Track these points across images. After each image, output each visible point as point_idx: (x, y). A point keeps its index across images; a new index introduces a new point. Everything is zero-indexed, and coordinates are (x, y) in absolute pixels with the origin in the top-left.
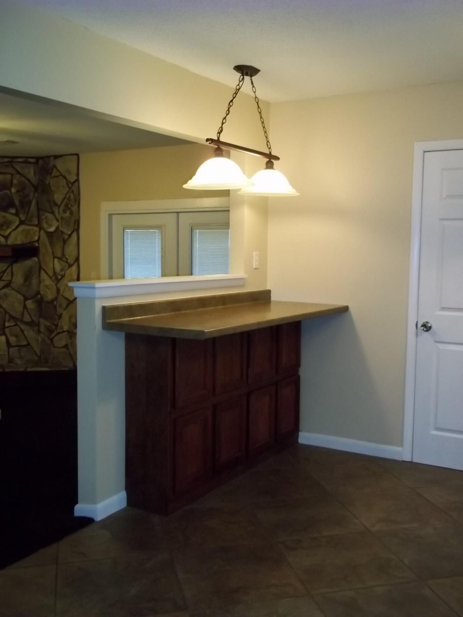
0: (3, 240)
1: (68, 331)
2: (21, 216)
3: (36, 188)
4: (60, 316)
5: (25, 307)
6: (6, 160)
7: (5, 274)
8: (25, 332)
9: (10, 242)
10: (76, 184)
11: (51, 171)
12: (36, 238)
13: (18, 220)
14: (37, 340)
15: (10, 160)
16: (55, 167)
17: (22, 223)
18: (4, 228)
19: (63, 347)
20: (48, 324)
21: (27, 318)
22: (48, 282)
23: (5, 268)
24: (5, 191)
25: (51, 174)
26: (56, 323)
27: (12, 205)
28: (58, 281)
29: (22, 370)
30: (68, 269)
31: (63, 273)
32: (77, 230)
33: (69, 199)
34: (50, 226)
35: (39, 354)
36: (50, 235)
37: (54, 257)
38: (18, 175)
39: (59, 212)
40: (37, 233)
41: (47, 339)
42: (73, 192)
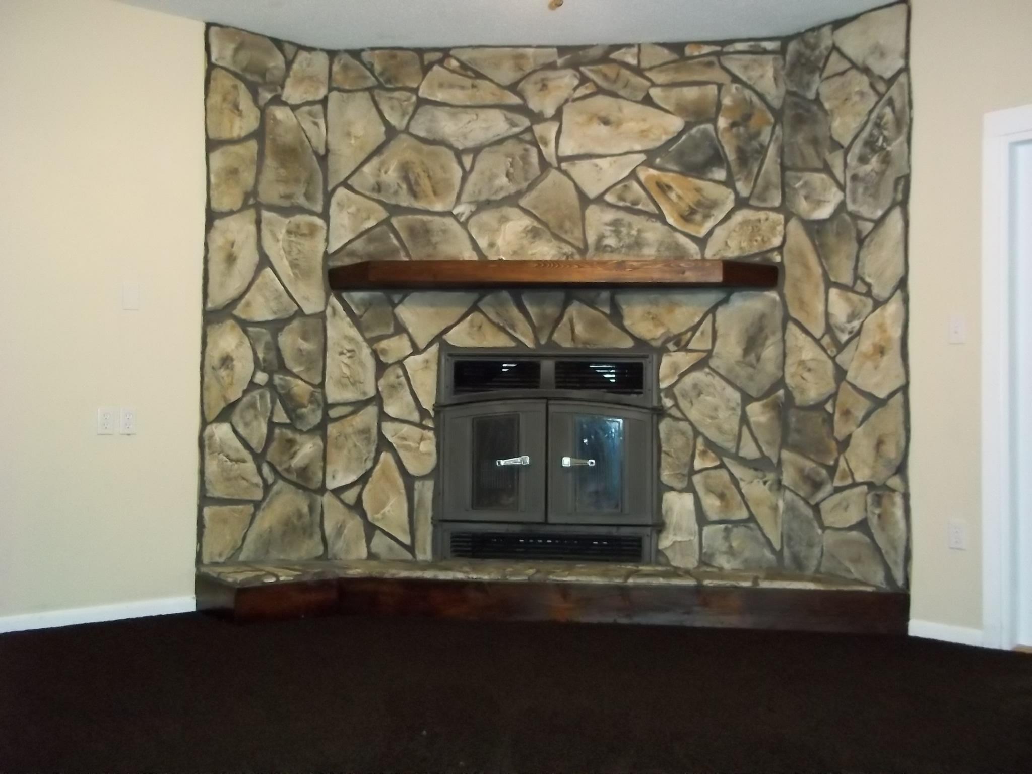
0: (693, 248)
1: (871, 485)
2: (739, 185)
3: (778, 115)
4: (844, 444)
5: (744, 420)
6: (706, 50)
7: (698, 334)
8: (742, 484)
9: (709, 254)
10: (902, 78)
11: (821, 65)
12: (777, 241)
13: (732, 196)
14: (775, 508)
15: (718, 48)
16: (835, 48)
17: (741, 203)
18: (698, 217)
19: (851, 528)
20: (809, 465)
21: (749, 450)
22: (809, 352)
23: (697, 320)
24: (702, 127)
25: (822, 70)
26: (832, 463)
27: (717, 158)
28: (841, 347)
29: (747, 584)
30: (873, 311)
31: (856, 324)
32: (904, 204)
33: (878, 125)
34: (819, 203)
35: (777, 547)
36: (815, 229)
37: (829, 284)
38: (734, 86)
39: (845, 165)
40: (780, 228)
41: (801, 504)
42: (891, 102)
